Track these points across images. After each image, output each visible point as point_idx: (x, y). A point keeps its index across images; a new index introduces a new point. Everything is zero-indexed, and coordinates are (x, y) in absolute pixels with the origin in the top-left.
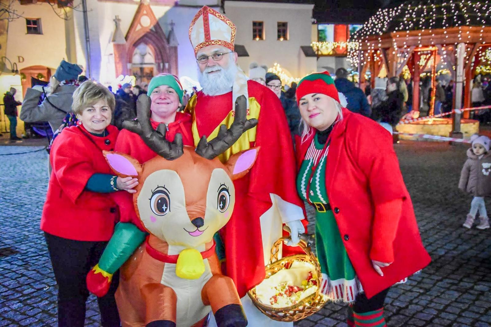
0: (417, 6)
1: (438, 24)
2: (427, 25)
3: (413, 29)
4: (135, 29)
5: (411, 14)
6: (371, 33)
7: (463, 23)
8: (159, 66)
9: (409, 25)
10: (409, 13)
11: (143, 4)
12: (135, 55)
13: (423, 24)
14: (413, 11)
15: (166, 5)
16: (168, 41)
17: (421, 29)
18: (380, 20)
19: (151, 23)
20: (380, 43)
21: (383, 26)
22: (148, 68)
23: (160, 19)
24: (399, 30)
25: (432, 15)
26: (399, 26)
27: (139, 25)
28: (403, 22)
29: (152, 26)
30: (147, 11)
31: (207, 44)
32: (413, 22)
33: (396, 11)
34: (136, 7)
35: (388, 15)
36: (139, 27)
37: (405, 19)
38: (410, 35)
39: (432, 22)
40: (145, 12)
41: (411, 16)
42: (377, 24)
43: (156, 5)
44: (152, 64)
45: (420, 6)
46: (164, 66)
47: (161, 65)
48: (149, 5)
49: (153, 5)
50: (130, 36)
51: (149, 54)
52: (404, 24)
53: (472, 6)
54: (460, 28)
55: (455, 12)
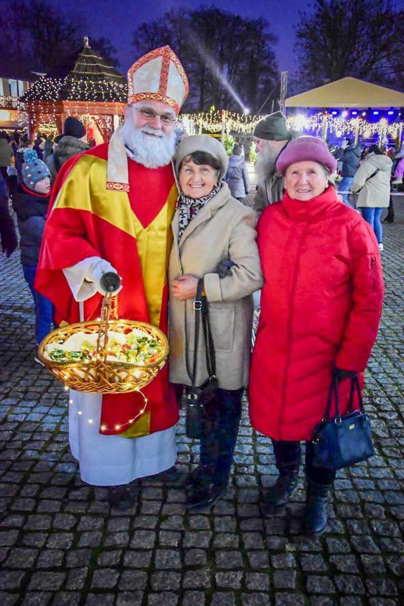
0: (79, 80)
1: (99, 99)
2: (91, 98)
3: (81, 100)
5: (76, 87)
6: (44, 98)
7: (117, 100)
9: (77, 96)
10: (74, 86)
13: (88, 97)
14: (77, 83)
17: (87, 100)
18: (47, 87)
20: (54, 108)
21: (54, 94)
24: (70, 100)
25: (93, 90)
26: (70, 96)
28: (71, 93)
31: (161, 98)
32: (79, 94)
33: (62, 82)
35: (55, 84)
37: (73, 90)
38: (80, 105)
39: (95, 96)
41: (76, 89)
42: (47, 91)
45: (81, 81)
52: (73, 95)
53: (118, 86)
54: (116, 103)
55: (109, 90)
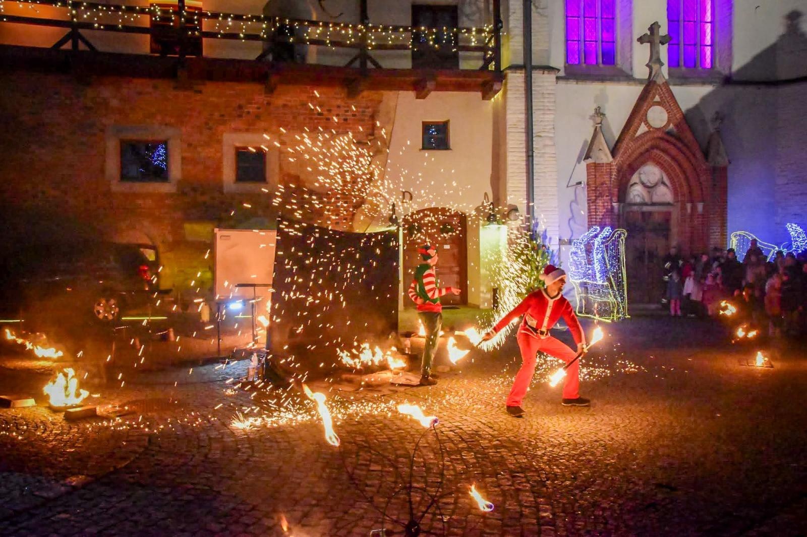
4: (636, 131)
8: (683, 208)
11: (655, 82)
12: (632, 185)
15: (704, 83)
16: (706, 155)
19: (669, 121)
22: (659, 213)
23: (689, 111)
27: (643, 124)
29: (671, 126)
30: (661, 98)
34: (638, 90)
36: (643, 129)
40: (657, 98)
43: (682, 84)
44: (668, 204)
46: (694, 208)
47: (689, 206)
48: (666, 84)
49: (675, 85)
50: (624, 145)
51: (663, 183)
